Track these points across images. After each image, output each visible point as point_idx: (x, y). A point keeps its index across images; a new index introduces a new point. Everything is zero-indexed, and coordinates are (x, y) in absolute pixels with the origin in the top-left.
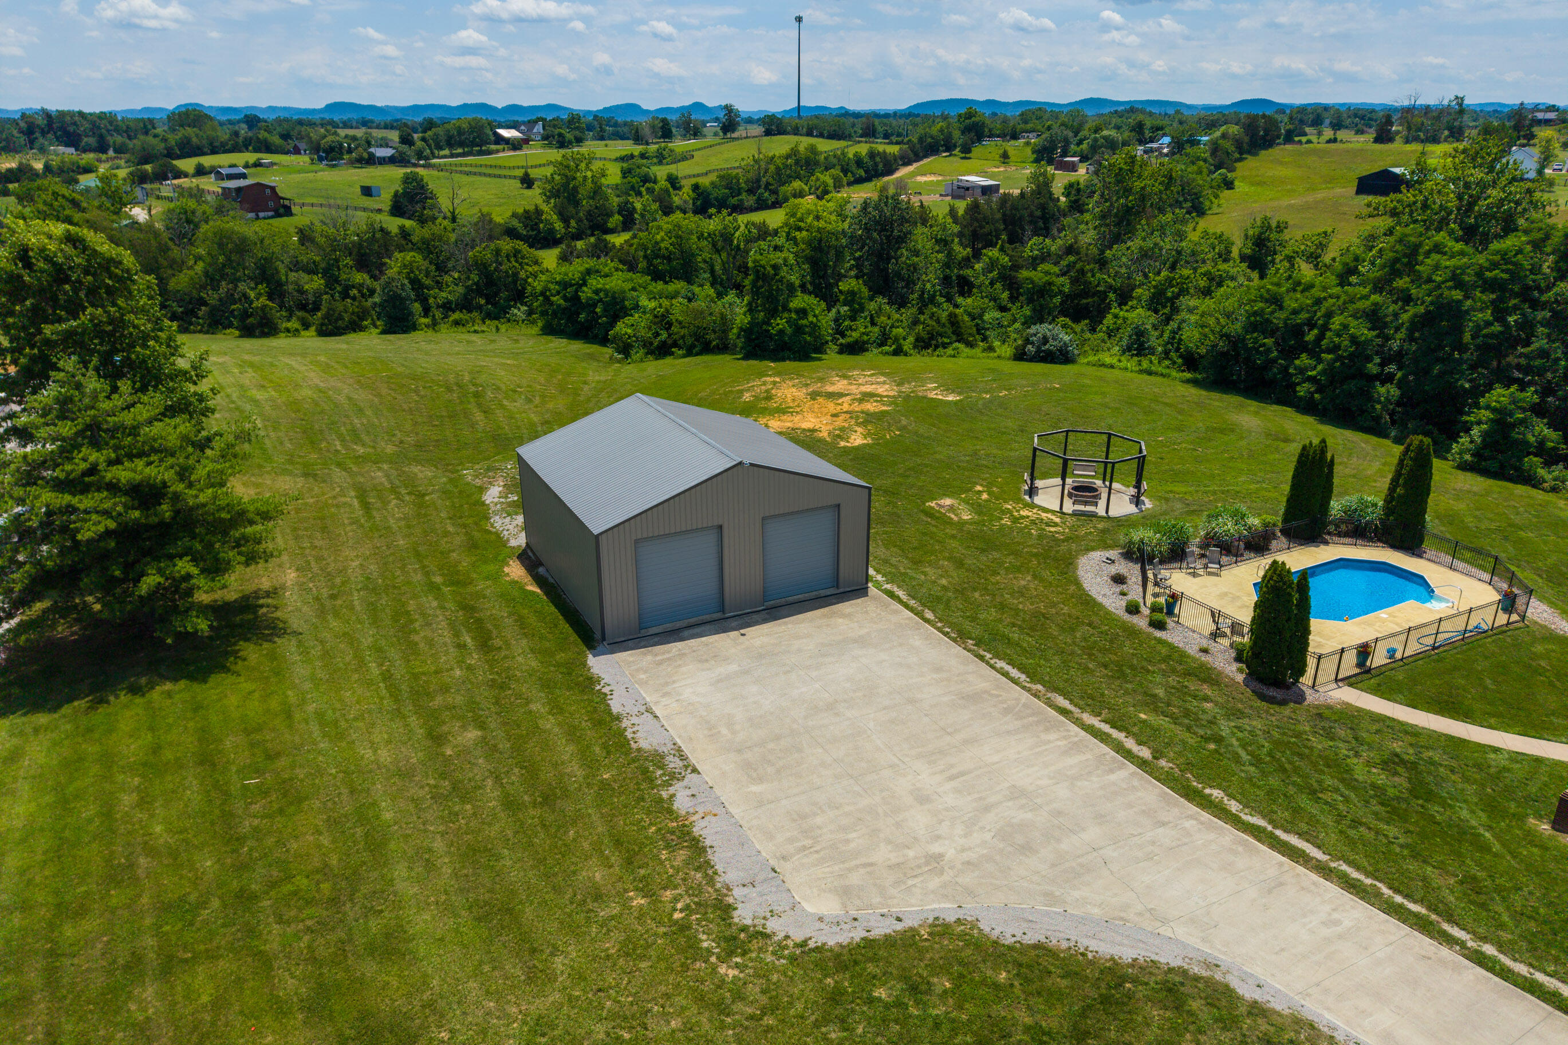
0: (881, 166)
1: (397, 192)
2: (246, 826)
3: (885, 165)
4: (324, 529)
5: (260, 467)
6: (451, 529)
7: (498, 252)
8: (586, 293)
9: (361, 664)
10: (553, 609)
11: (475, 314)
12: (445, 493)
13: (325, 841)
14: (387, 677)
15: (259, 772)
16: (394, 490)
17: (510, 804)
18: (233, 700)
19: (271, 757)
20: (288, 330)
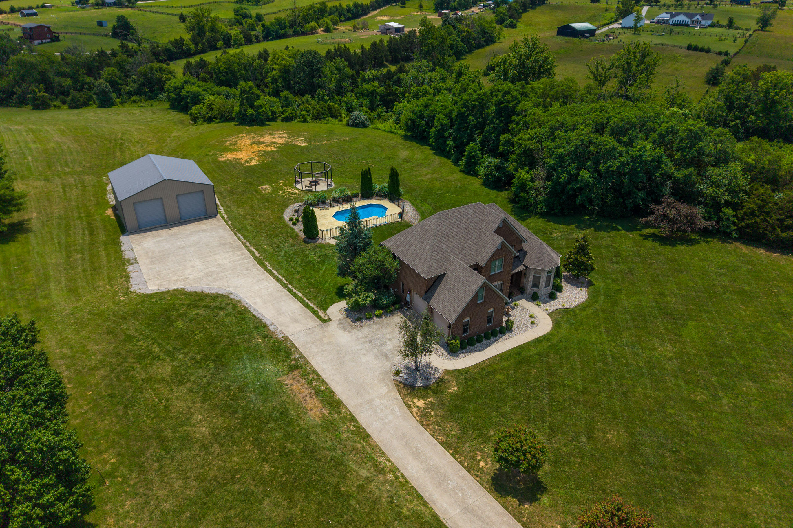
0: (360, 12)
1: (114, 26)
2: (14, 276)
3: (362, 11)
4: (48, 200)
5: (29, 177)
6: (92, 199)
7: (151, 69)
8: (183, 93)
9: (52, 239)
10: (116, 223)
11: (143, 97)
12: (94, 186)
13: (34, 279)
14: (59, 243)
15: (19, 265)
16: (76, 185)
17: (84, 270)
18: (13, 249)
19: (23, 262)
20: (55, 106)
